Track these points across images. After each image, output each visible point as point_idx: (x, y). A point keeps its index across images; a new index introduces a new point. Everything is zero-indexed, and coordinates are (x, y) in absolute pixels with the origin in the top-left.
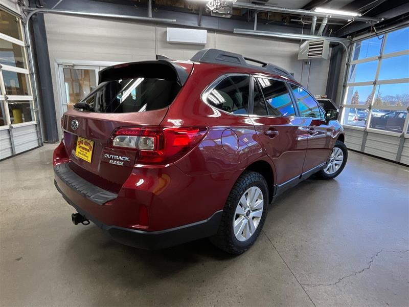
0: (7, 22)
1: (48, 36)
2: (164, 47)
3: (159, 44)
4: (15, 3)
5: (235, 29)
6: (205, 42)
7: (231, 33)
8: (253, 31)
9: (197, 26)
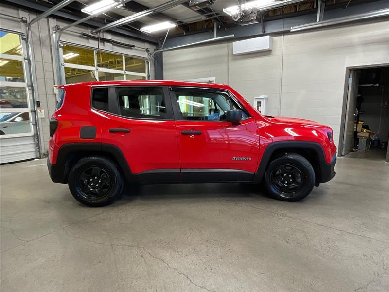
0: (141, 64)
1: (164, 67)
2: (235, 60)
3: (230, 58)
4: (145, 51)
5: (291, 28)
6: (268, 47)
7: (288, 32)
8: (316, 23)
9: (262, 33)
